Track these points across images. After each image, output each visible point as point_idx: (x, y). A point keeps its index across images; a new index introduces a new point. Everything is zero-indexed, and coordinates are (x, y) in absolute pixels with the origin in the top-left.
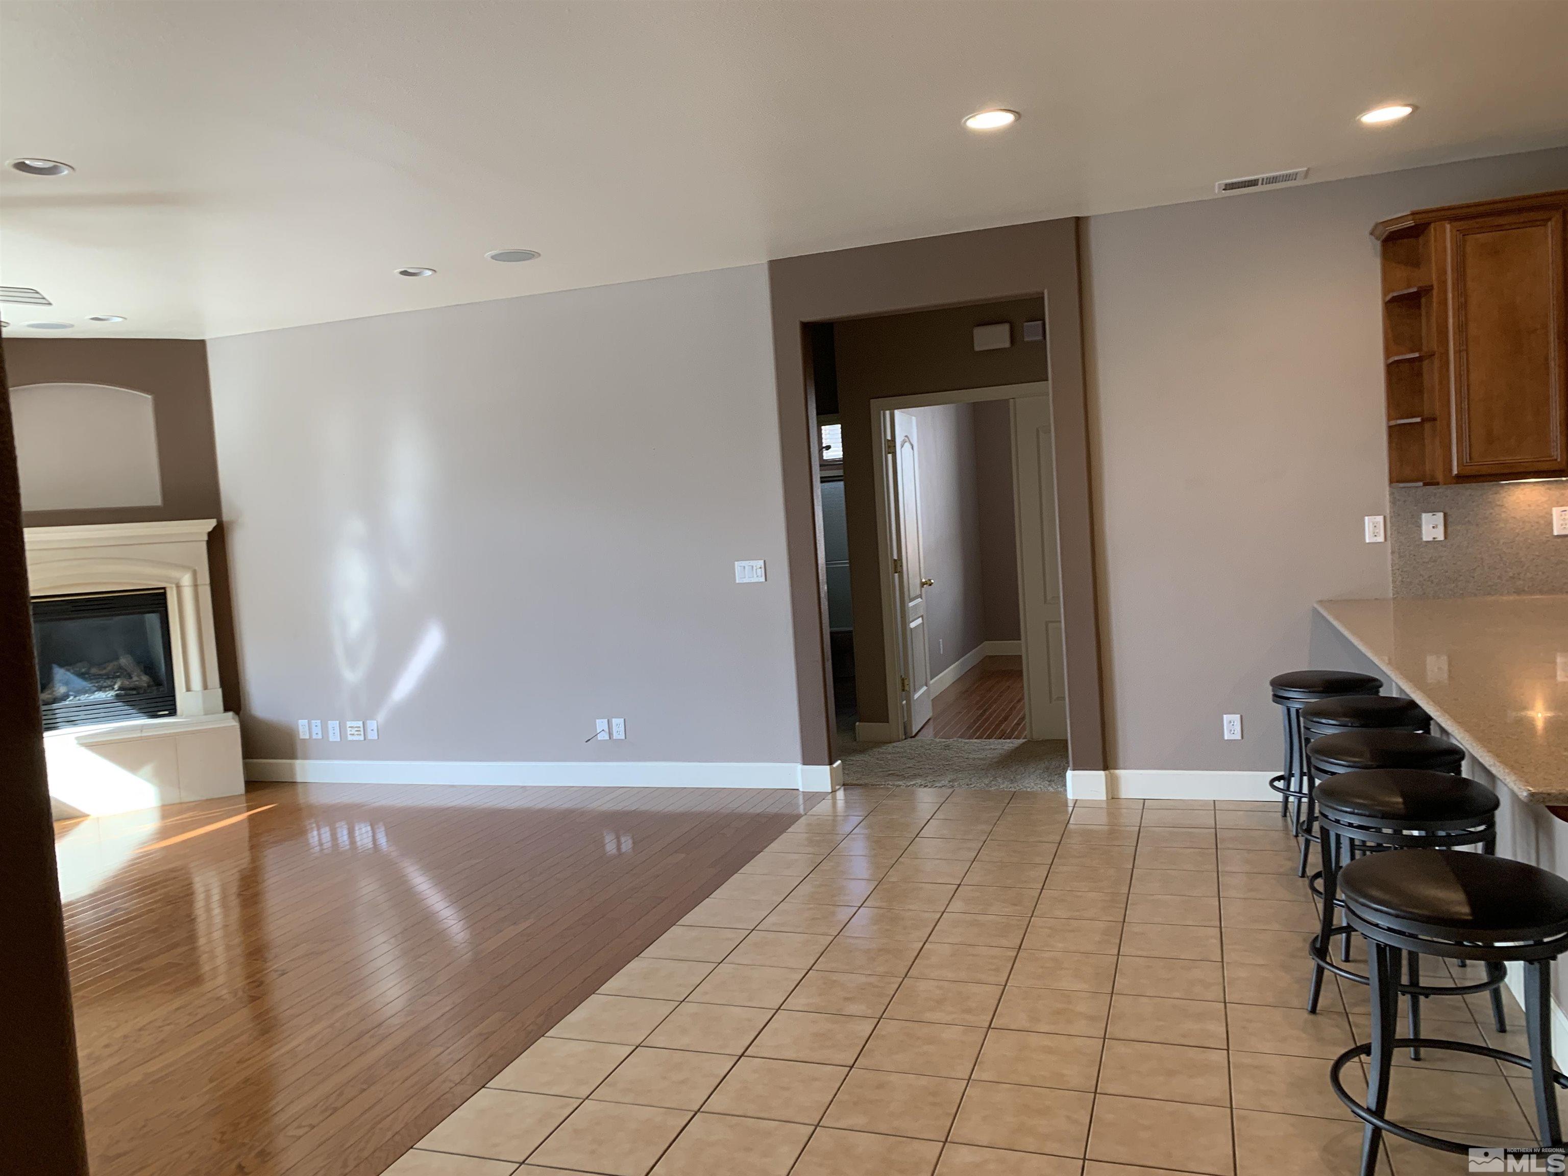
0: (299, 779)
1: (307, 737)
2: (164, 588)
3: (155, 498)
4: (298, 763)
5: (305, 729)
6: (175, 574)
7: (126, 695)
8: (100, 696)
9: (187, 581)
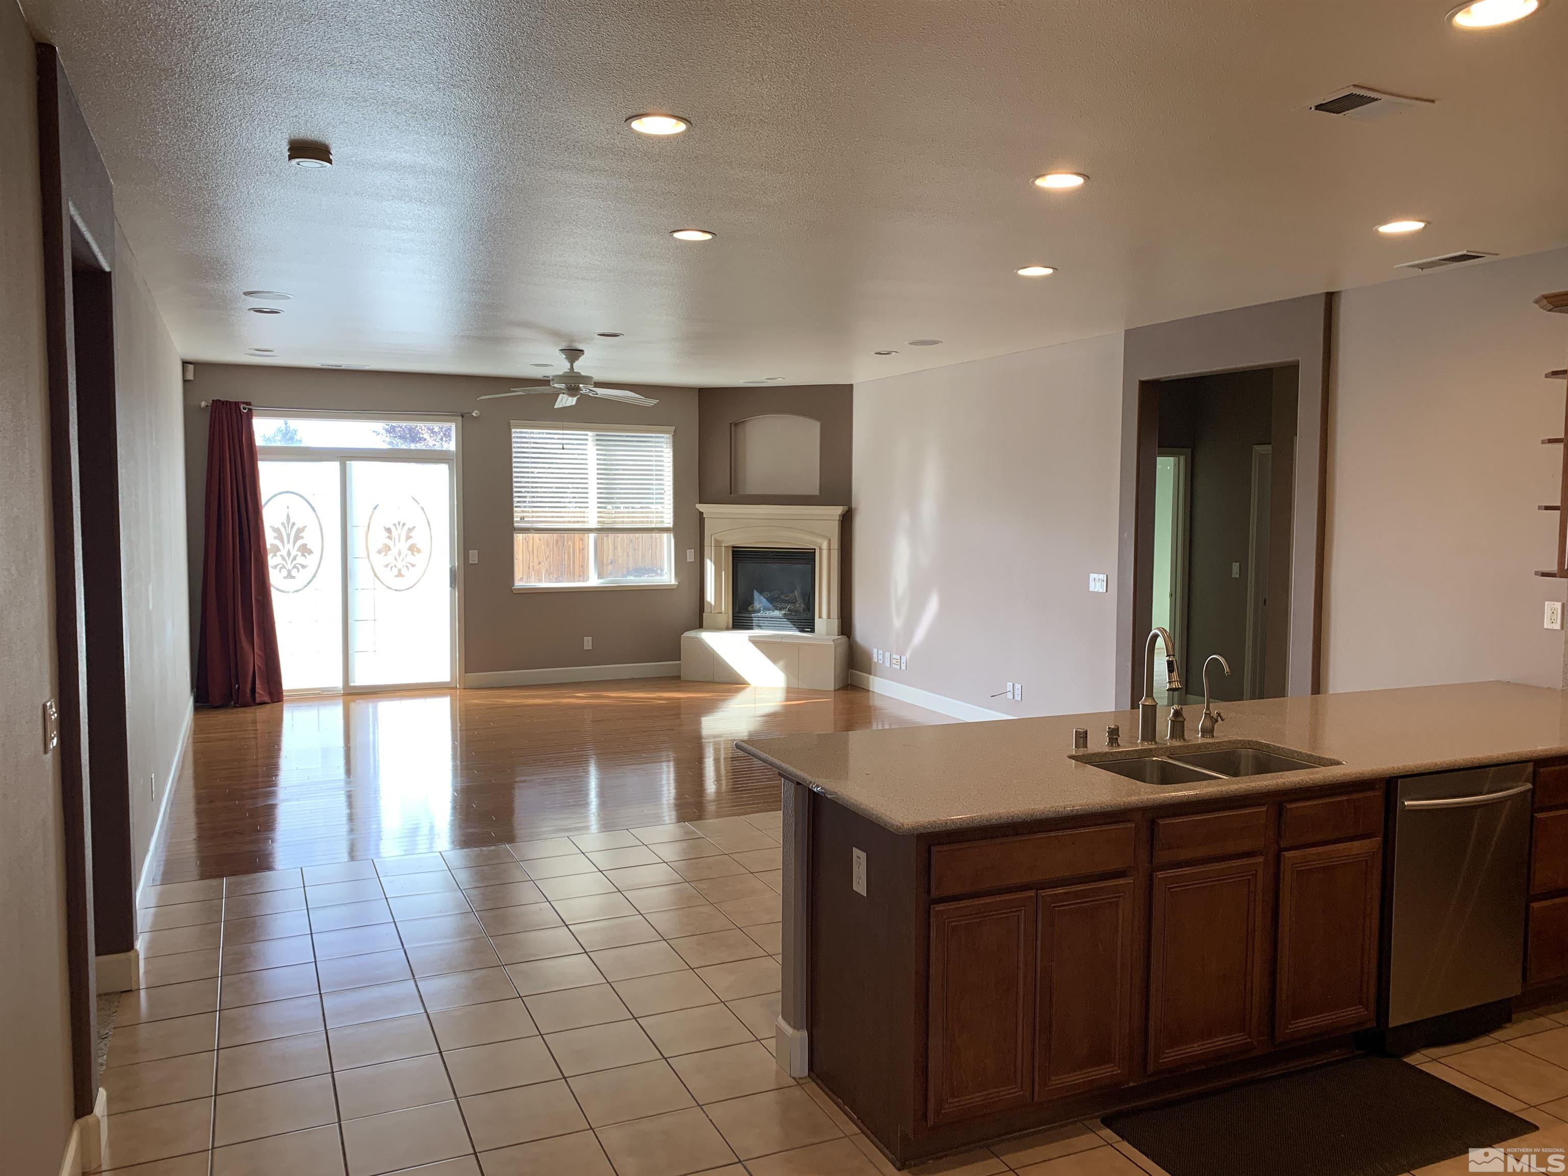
0: (871, 690)
1: (876, 661)
2: (815, 549)
3: (815, 491)
4: (871, 677)
5: (877, 655)
6: (819, 540)
7: (790, 614)
8: (777, 613)
9: (825, 545)
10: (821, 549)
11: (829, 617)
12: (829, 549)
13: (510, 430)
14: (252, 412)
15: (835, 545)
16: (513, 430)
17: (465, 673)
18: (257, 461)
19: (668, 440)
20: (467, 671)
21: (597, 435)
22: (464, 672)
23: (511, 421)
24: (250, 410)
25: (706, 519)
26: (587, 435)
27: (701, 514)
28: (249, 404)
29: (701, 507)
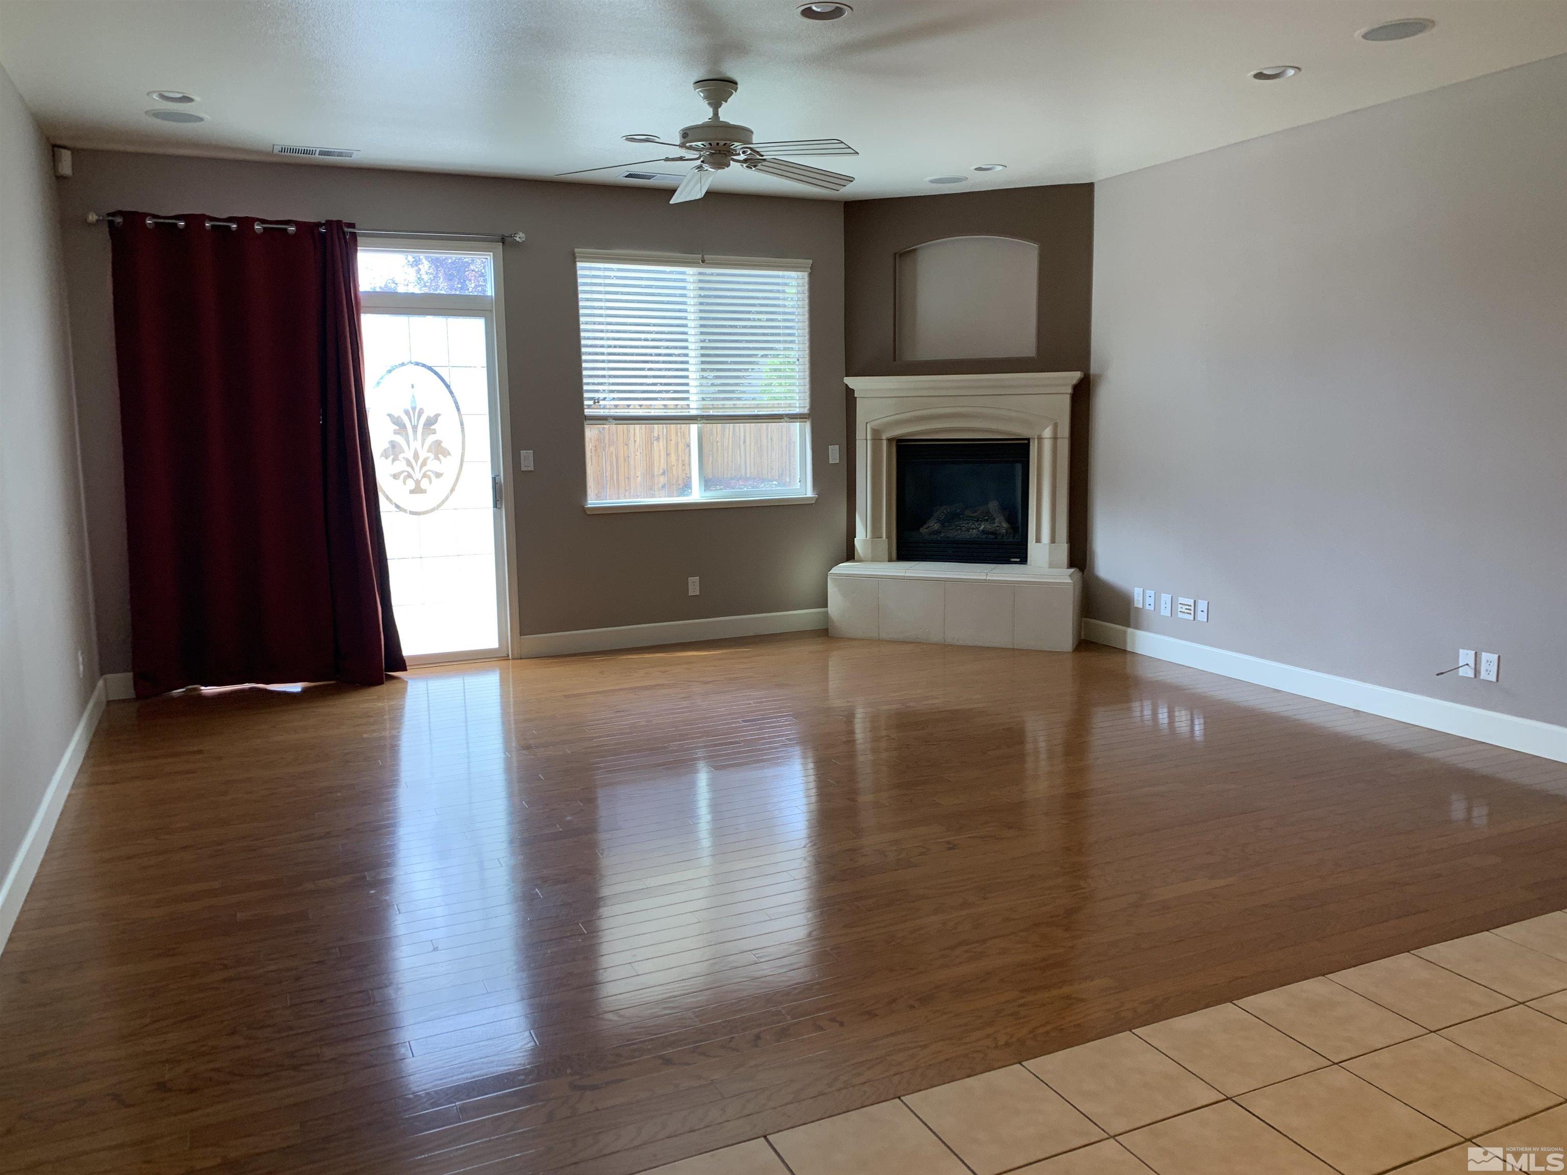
1: (1141, 607)
2: (1029, 439)
3: (1030, 351)
4: (1132, 630)
5: (1141, 597)
6: (1037, 425)
9: (1047, 433)
10: (1040, 439)
11: (1053, 540)
12: (1055, 438)
13: (575, 262)
14: (356, 240)
15: (1065, 431)
16: (579, 264)
17: (521, 635)
18: (361, 313)
19: (800, 281)
20: (522, 634)
21: (700, 274)
22: (519, 635)
23: (576, 250)
24: (354, 235)
25: (857, 399)
26: (683, 273)
27: (850, 392)
28: (352, 225)
29: (852, 382)
